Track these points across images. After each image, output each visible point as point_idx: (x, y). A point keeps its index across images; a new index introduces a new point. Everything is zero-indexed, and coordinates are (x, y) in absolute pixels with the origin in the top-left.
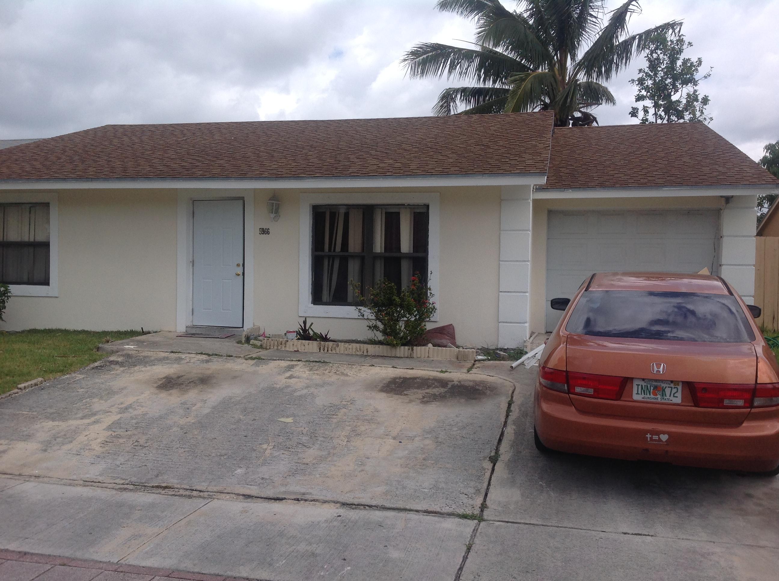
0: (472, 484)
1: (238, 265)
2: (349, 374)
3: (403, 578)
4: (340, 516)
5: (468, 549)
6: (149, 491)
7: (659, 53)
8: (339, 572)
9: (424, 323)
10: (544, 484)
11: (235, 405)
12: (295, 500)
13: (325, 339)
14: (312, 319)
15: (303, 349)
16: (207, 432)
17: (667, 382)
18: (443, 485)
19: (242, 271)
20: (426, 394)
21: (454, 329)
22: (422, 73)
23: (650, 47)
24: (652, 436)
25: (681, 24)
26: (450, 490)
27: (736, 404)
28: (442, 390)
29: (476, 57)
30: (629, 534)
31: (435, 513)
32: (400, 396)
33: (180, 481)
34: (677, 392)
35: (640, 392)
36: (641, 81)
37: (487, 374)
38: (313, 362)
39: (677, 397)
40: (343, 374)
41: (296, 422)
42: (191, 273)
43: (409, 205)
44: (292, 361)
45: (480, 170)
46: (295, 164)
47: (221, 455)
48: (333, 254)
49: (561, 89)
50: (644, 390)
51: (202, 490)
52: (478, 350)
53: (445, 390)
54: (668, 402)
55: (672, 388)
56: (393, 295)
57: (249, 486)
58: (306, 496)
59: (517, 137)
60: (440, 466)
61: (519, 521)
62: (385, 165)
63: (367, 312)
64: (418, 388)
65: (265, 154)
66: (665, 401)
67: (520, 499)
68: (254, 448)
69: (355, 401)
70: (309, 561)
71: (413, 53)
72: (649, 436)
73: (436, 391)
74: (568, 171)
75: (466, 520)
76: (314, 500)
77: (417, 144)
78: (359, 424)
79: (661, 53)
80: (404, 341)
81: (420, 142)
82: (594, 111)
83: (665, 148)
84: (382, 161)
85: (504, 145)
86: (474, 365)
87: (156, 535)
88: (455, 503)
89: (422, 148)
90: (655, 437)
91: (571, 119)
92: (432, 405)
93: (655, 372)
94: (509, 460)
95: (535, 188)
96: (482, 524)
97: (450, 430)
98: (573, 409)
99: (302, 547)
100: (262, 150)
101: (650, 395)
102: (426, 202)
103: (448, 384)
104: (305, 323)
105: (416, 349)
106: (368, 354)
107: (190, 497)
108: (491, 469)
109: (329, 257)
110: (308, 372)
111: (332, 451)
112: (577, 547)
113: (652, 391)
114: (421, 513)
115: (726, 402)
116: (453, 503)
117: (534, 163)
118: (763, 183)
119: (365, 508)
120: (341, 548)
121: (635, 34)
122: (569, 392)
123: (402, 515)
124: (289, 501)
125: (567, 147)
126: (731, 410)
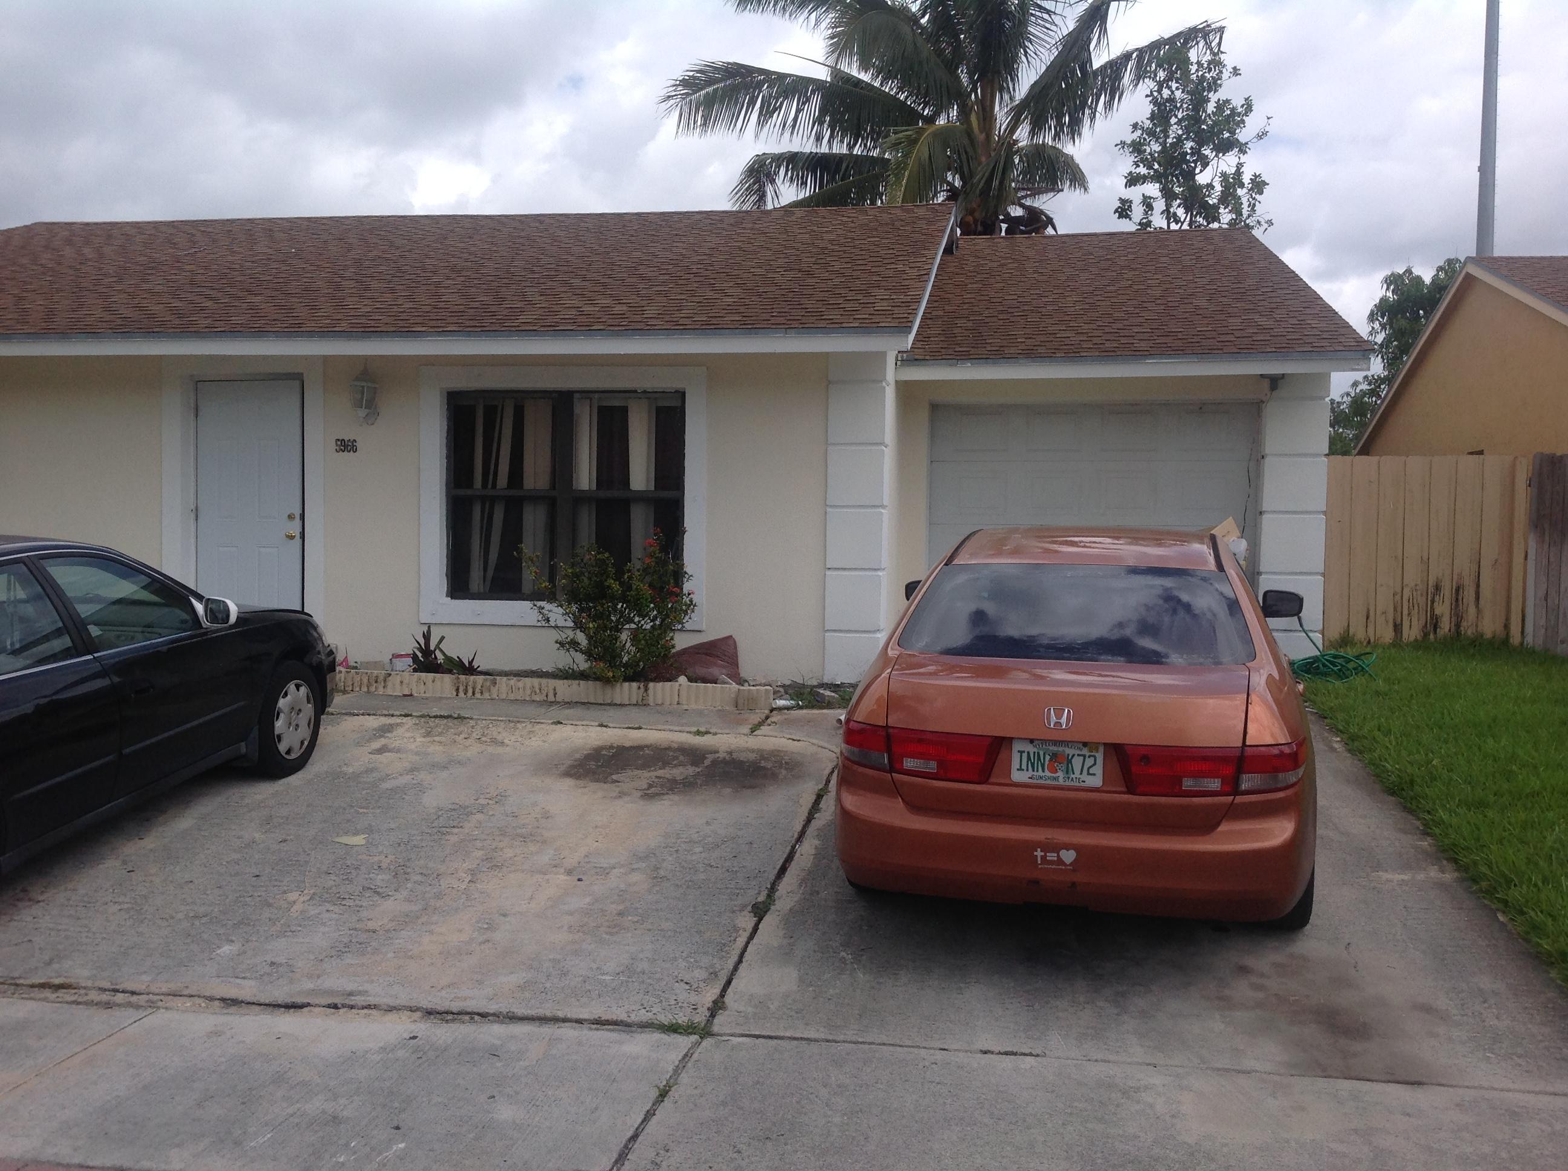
0: (705, 961)
1: (291, 517)
2: (506, 741)
3: (507, 1163)
4: (414, 1038)
5: (661, 1095)
6: (23, 996)
7: (1174, 89)
8: (380, 1154)
9: (671, 635)
10: (850, 956)
11: (250, 811)
12: (329, 1006)
13: (470, 670)
14: (442, 628)
15: (422, 692)
16: (177, 869)
17: (1075, 744)
18: (644, 965)
19: (299, 530)
20: (656, 780)
21: (736, 648)
22: (705, 124)
23: (1156, 76)
24: (1045, 854)
25: (1221, 30)
26: (657, 976)
27: (1205, 787)
28: (691, 770)
29: (813, 92)
30: (992, 1053)
31: (615, 1023)
32: (602, 784)
33: (95, 972)
34: (1095, 764)
35: (1024, 767)
36: (1137, 147)
37: (790, 737)
38: (436, 717)
39: (1094, 775)
40: (494, 741)
41: (371, 844)
42: (193, 534)
43: (645, 392)
44: (393, 716)
45: (782, 320)
46: (411, 305)
47: (196, 917)
48: (491, 492)
49: (983, 159)
50: (1033, 762)
51: (138, 991)
52: (778, 689)
53: (698, 770)
54: (1077, 784)
55: (1084, 756)
56: (608, 577)
57: (238, 981)
58: (353, 998)
59: (872, 254)
60: (650, 927)
61: (782, 1034)
62: (593, 309)
63: (556, 613)
64: (643, 767)
65: (352, 284)
66: (1072, 784)
67: (795, 988)
68: (271, 901)
69: (506, 796)
70: (321, 1134)
71: (685, 83)
72: (1039, 853)
73: (678, 773)
74: (970, 324)
75: (676, 1035)
76: (368, 1007)
77: (671, 267)
78: (501, 845)
79: (1177, 89)
80: (630, 672)
81: (676, 262)
82: (1046, 203)
83: (1165, 279)
84: (591, 301)
85: (842, 271)
86: (767, 718)
87: (11, 1088)
88: (661, 1002)
89: (678, 274)
90: (1052, 856)
91: (1003, 221)
92: (663, 802)
93: (1052, 726)
94: (791, 909)
95: (900, 359)
96: (708, 1042)
97: (689, 851)
98: (899, 803)
99: (316, 1105)
100: (347, 274)
101: (1043, 771)
102: (678, 385)
103: (706, 758)
104: (427, 637)
105: (654, 688)
106: (557, 700)
107: (108, 1005)
108: (751, 930)
109: (483, 499)
110: (423, 739)
111: (432, 902)
112: (882, 1083)
113: (1047, 763)
114: (586, 1025)
115: (1188, 784)
116: (657, 1001)
117: (890, 308)
118: (1337, 348)
119: (472, 1018)
120: (396, 1105)
121: (1130, 48)
122: (892, 769)
123: (547, 1030)
124: (317, 1010)
125: (979, 276)
126: (1196, 800)
